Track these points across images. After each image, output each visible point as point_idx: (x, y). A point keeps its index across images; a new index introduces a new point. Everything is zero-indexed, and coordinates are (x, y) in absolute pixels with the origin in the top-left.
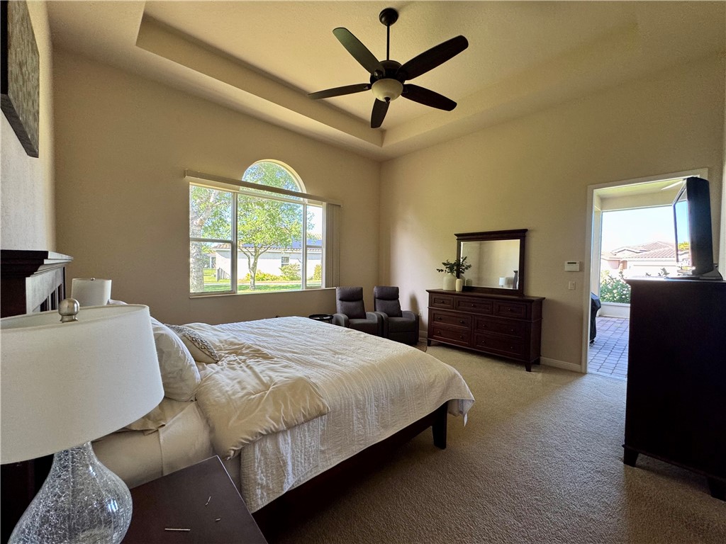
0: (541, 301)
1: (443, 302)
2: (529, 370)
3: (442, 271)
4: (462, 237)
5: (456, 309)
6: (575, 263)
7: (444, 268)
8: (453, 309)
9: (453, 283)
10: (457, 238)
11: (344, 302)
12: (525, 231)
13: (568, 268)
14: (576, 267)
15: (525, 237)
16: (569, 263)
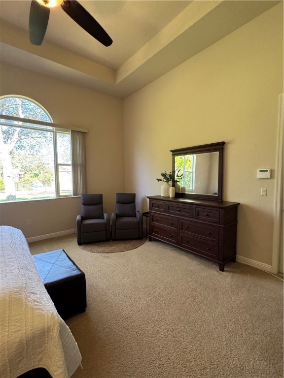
0: (236, 207)
1: (158, 207)
2: (222, 270)
3: (160, 180)
4: (177, 152)
5: (167, 213)
6: (267, 171)
7: (162, 178)
8: (165, 212)
9: (167, 191)
10: (172, 153)
11: (86, 206)
12: (223, 144)
13: (260, 175)
14: (267, 175)
15: (223, 149)
16: (260, 171)
